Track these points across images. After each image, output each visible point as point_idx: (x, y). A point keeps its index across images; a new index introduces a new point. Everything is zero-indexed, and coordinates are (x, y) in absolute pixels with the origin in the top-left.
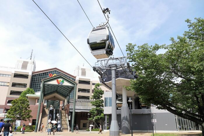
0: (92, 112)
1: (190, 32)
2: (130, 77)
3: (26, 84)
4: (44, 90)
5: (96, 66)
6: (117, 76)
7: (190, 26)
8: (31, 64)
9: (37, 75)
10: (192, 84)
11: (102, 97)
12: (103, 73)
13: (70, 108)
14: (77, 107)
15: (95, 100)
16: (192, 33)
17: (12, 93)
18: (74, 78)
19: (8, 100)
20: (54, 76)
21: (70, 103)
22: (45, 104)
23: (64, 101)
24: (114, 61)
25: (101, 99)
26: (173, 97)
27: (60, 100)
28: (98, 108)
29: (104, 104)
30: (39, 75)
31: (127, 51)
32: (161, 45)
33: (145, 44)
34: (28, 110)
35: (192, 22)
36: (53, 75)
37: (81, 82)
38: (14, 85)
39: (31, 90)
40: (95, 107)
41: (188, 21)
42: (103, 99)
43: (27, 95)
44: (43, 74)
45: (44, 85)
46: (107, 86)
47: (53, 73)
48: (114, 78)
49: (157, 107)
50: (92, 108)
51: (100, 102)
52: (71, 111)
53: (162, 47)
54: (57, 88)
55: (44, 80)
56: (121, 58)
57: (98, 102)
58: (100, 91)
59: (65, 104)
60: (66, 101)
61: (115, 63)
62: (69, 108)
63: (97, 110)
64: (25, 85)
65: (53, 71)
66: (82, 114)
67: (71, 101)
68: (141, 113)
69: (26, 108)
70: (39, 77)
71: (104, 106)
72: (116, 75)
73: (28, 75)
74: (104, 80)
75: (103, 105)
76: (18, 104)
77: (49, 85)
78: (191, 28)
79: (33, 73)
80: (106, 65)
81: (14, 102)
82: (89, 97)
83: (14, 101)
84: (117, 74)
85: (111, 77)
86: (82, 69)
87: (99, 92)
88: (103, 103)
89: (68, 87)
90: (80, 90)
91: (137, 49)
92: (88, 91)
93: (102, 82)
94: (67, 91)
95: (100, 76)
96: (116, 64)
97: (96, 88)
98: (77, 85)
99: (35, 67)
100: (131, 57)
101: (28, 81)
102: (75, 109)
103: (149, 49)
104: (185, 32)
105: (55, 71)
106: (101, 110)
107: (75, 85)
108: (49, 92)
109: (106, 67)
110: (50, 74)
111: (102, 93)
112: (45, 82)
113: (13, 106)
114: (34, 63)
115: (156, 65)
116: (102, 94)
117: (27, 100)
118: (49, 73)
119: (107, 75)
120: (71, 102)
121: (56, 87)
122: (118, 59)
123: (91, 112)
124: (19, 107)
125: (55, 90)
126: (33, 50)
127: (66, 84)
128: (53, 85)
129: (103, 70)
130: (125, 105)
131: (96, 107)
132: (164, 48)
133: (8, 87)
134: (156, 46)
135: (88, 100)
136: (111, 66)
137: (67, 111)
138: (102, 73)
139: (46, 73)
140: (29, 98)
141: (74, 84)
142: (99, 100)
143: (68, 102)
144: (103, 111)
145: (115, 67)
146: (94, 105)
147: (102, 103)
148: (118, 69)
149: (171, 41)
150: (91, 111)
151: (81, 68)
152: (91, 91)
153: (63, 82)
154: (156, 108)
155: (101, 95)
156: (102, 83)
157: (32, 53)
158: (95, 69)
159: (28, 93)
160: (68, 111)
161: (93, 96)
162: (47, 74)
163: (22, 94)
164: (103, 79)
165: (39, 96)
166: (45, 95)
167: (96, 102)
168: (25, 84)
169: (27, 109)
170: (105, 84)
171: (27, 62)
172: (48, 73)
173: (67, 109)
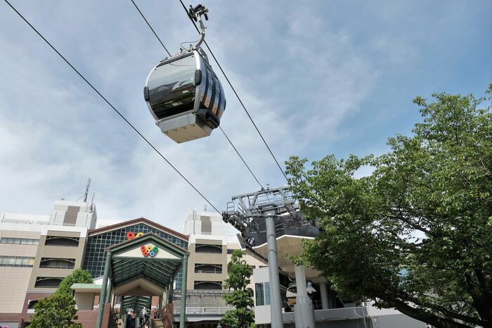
0: (228, 319)
1: (428, 125)
2: (310, 230)
3: (74, 260)
4: (113, 273)
5: (229, 210)
6: (278, 232)
7: (426, 111)
8: (86, 211)
9: (100, 237)
10: (446, 243)
11: (248, 282)
12: (245, 225)
13: (175, 313)
14: (189, 311)
15: (232, 289)
16: (433, 126)
17: (41, 282)
18: (184, 240)
19: (30, 301)
20: (138, 236)
21: (173, 302)
22: (118, 306)
23: (161, 297)
24: (271, 196)
25: (248, 286)
26: (410, 277)
27: (152, 294)
28: (241, 311)
29: (254, 298)
30: (104, 237)
31: (287, 173)
32: (364, 157)
33: (328, 158)
34: (73, 323)
35: (428, 103)
36: (136, 235)
37: (201, 248)
38: (45, 263)
39: (83, 272)
40: (234, 308)
41: (419, 101)
42: (252, 286)
43: (74, 286)
44: (114, 233)
45: (112, 261)
46: (259, 255)
47: (137, 231)
48: (271, 237)
49: (373, 302)
50: (228, 312)
51: (245, 294)
52: (177, 320)
53: (365, 161)
54: (143, 266)
55: (111, 249)
56: (285, 189)
57: (241, 296)
58: (245, 269)
59: (164, 304)
60: (165, 296)
61: (272, 201)
62: (172, 313)
63: (238, 314)
64: (70, 263)
65: (137, 226)
66: (203, 325)
67: (177, 296)
68: (345, 318)
69: (69, 319)
70: (103, 242)
71: (255, 304)
72: (276, 228)
73: (78, 239)
74: (251, 243)
75: (252, 301)
76: (49, 310)
77: (123, 260)
78: (429, 116)
79: (89, 234)
80: (252, 207)
81: (41, 306)
82: (221, 282)
83: (41, 304)
84: (280, 227)
85: (265, 234)
86: (203, 218)
87: (241, 272)
88: (252, 298)
89: (168, 262)
90: (199, 268)
91: (311, 168)
92: (218, 268)
93: (247, 247)
94: (166, 272)
95: (241, 233)
96: (276, 204)
97: (235, 260)
98: (188, 256)
99: (94, 219)
100: (298, 186)
101: (77, 253)
102: (185, 316)
103: (338, 168)
104: (417, 125)
105: (141, 226)
106: (249, 314)
107: (185, 257)
108: (126, 276)
109: (253, 211)
110: (129, 233)
111: (248, 271)
112: (113, 253)
113: (38, 315)
114: (91, 209)
115: (352, 204)
116: (249, 275)
117: (70, 299)
118: (128, 231)
119: (255, 229)
120: (176, 298)
121: (139, 264)
122: (278, 191)
123: (226, 321)
124: (52, 316)
125: (139, 271)
126: (90, 180)
127: (163, 254)
128: (134, 259)
129: (245, 218)
130: (304, 300)
131: (237, 308)
132: (369, 164)
133: (31, 269)
134: (352, 160)
135: (216, 291)
136: (264, 209)
137: (166, 321)
138: (243, 226)
139: (119, 230)
140: (78, 293)
141: (183, 255)
142: (243, 289)
143: (171, 299)
144: (254, 316)
145: (274, 211)
146: (231, 302)
147: (250, 296)
148: (280, 214)
149: (391, 147)
150: (224, 318)
151: (201, 217)
152: (225, 269)
153: (156, 251)
154: (373, 305)
155: (246, 278)
156: (245, 249)
157: (88, 186)
158: (226, 218)
159: (76, 282)
160: (169, 321)
161: (227, 281)
162: (123, 234)
163: (62, 285)
164: (247, 240)
165: (101, 288)
166: (114, 284)
167: (236, 294)
168: (71, 260)
169: (72, 320)
170: (253, 251)
171: (78, 209)
172: (124, 230)
173: (167, 317)
